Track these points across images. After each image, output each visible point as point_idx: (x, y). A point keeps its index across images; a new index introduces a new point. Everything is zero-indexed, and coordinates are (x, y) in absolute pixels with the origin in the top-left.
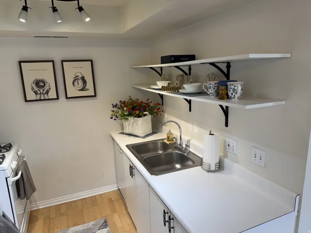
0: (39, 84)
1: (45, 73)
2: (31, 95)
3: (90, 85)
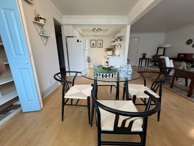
0: (93, 44)
1: (94, 42)
2: (92, 46)
3: (101, 45)
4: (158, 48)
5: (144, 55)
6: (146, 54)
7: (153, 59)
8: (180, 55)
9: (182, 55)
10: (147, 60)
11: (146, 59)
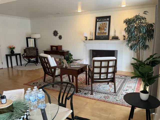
4: (27, 38)
5: (12, 49)
6: (14, 48)
7: (25, 53)
8: (53, 48)
9: (54, 48)
10: (18, 56)
11: (16, 55)
